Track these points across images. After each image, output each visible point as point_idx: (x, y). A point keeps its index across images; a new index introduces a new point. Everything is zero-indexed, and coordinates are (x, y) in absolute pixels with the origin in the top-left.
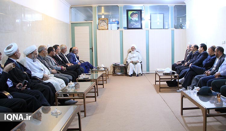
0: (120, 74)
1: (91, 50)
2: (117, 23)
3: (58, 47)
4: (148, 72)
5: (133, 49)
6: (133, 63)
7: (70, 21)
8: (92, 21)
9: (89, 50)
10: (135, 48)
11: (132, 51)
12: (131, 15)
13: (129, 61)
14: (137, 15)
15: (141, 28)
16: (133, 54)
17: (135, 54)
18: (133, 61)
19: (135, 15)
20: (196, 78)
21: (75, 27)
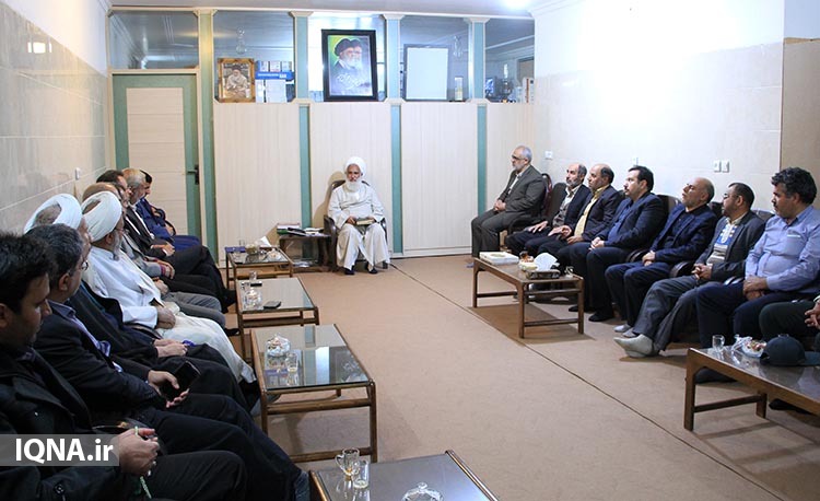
0: (304, 265)
1: (193, 177)
2: (285, 76)
3: (120, 178)
4: (399, 255)
5: (353, 173)
6: (355, 225)
7: (109, 68)
8: (193, 67)
9: (184, 177)
10: (362, 171)
11: (348, 183)
12: (340, 48)
13: (339, 217)
14: (359, 49)
15: (374, 98)
16: (351, 191)
17: (359, 193)
18: (355, 220)
19: (351, 49)
20: (658, 291)
21: (128, 90)
